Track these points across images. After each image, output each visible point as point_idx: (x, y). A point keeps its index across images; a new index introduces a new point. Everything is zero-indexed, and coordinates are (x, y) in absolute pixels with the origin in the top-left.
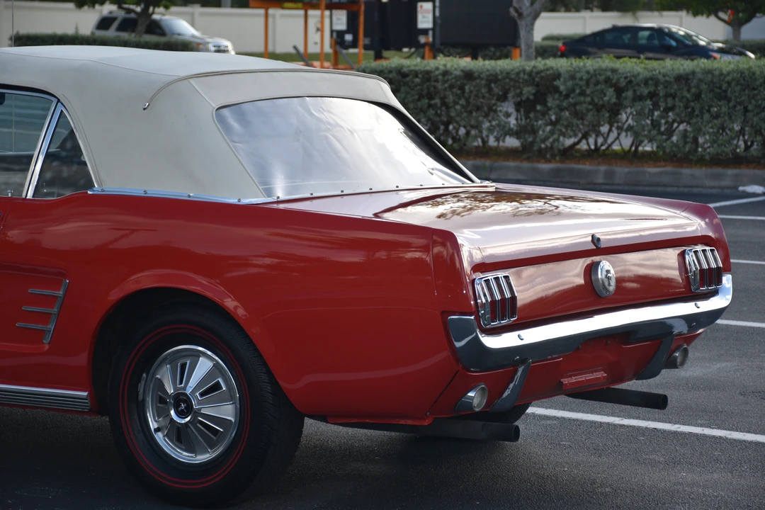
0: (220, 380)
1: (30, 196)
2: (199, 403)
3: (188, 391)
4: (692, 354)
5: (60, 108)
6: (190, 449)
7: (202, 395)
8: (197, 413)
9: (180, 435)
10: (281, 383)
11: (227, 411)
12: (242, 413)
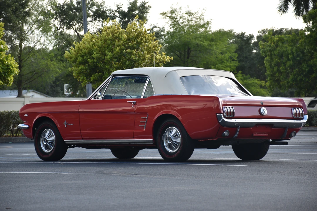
0: (177, 134)
1: (142, 98)
2: (173, 139)
3: (171, 136)
4: (297, 134)
5: (149, 78)
6: (172, 150)
7: (174, 137)
8: (173, 141)
9: (170, 146)
10: (189, 134)
11: (179, 140)
12: (182, 140)
